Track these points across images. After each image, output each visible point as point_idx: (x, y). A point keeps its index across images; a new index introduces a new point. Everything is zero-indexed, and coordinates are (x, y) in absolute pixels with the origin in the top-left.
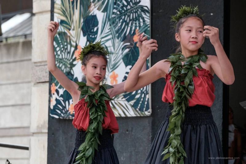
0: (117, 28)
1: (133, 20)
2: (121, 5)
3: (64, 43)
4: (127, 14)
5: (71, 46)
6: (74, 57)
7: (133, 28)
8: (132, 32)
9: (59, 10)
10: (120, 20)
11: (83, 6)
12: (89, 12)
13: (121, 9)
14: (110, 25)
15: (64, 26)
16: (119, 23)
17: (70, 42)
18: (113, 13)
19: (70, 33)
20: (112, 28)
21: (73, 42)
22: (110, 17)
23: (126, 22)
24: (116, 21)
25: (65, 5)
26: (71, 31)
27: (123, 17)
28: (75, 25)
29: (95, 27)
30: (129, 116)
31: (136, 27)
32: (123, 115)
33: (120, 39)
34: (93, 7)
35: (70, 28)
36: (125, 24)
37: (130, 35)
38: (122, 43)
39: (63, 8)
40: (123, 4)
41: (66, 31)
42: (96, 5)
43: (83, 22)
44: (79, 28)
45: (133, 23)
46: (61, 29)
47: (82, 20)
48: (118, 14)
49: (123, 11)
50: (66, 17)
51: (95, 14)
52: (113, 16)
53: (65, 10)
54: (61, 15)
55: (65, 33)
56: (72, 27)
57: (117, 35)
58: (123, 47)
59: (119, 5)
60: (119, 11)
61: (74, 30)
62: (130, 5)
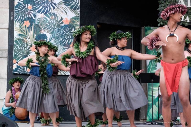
0: (60, 41)
1: (70, 38)
2: (62, 32)
3: (22, 43)
4: (66, 36)
5: (27, 45)
6: (29, 50)
7: (70, 42)
8: (69, 43)
9: (18, 30)
10: (61, 38)
11: (36, 30)
12: (41, 33)
13: (62, 34)
14: (55, 39)
15: (22, 37)
16: (61, 39)
17: (27, 43)
18: (57, 35)
19: (26, 40)
20: (56, 41)
21: (29, 44)
22: (55, 36)
23: (65, 39)
24: (59, 38)
25: (22, 28)
26: (27, 39)
27: (64, 37)
28: (30, 37)
29: (45, 39)
30: (67, 74)
31: (71, 41)
32: (63, 74)
33: (61, 45)
34: (44, 31)
35: (27, 38)
36: (65, 40)
37: (68, 44)
38: (63, 47)
39: (21, 29)
40: (64, 32)
41: (23, 39)
42: (46, 31)
43: (36, 36)
44: (33, 38)
45: (70, 40)
46: (20, 38)
47: (35, 35)
48: (60, 36)
49: (64, 35)
50: (23, 33)
51: (45, 34)
52: (57, 36)
53: (22, 30)
54: (19, 32)
55: (22, 39)
56: (28, 37)
57: (60, 43)
58: (63, 48)
59: (61, 32)
60: (61, 34)
61: (29, 38)
62: (68, 33)
